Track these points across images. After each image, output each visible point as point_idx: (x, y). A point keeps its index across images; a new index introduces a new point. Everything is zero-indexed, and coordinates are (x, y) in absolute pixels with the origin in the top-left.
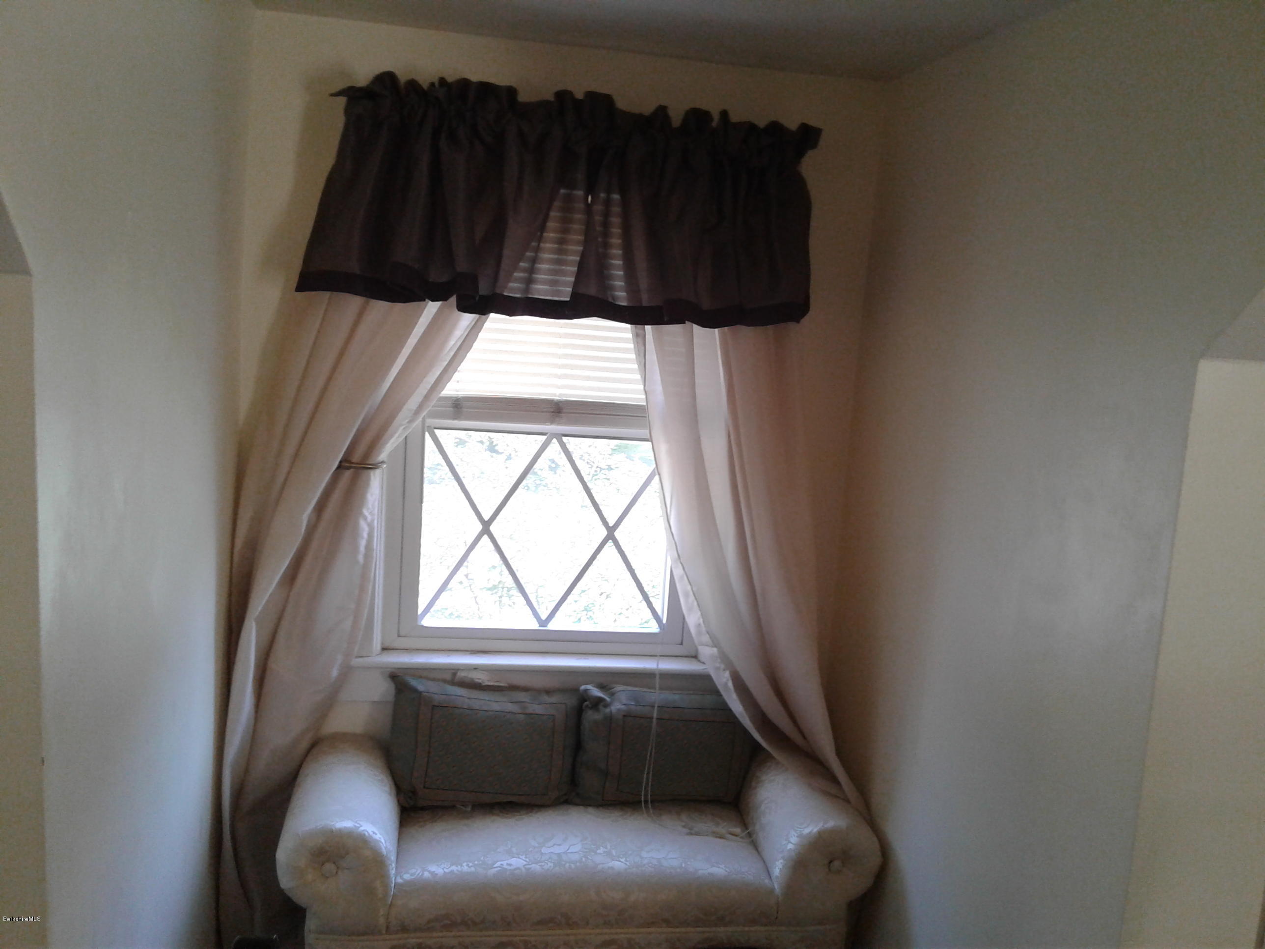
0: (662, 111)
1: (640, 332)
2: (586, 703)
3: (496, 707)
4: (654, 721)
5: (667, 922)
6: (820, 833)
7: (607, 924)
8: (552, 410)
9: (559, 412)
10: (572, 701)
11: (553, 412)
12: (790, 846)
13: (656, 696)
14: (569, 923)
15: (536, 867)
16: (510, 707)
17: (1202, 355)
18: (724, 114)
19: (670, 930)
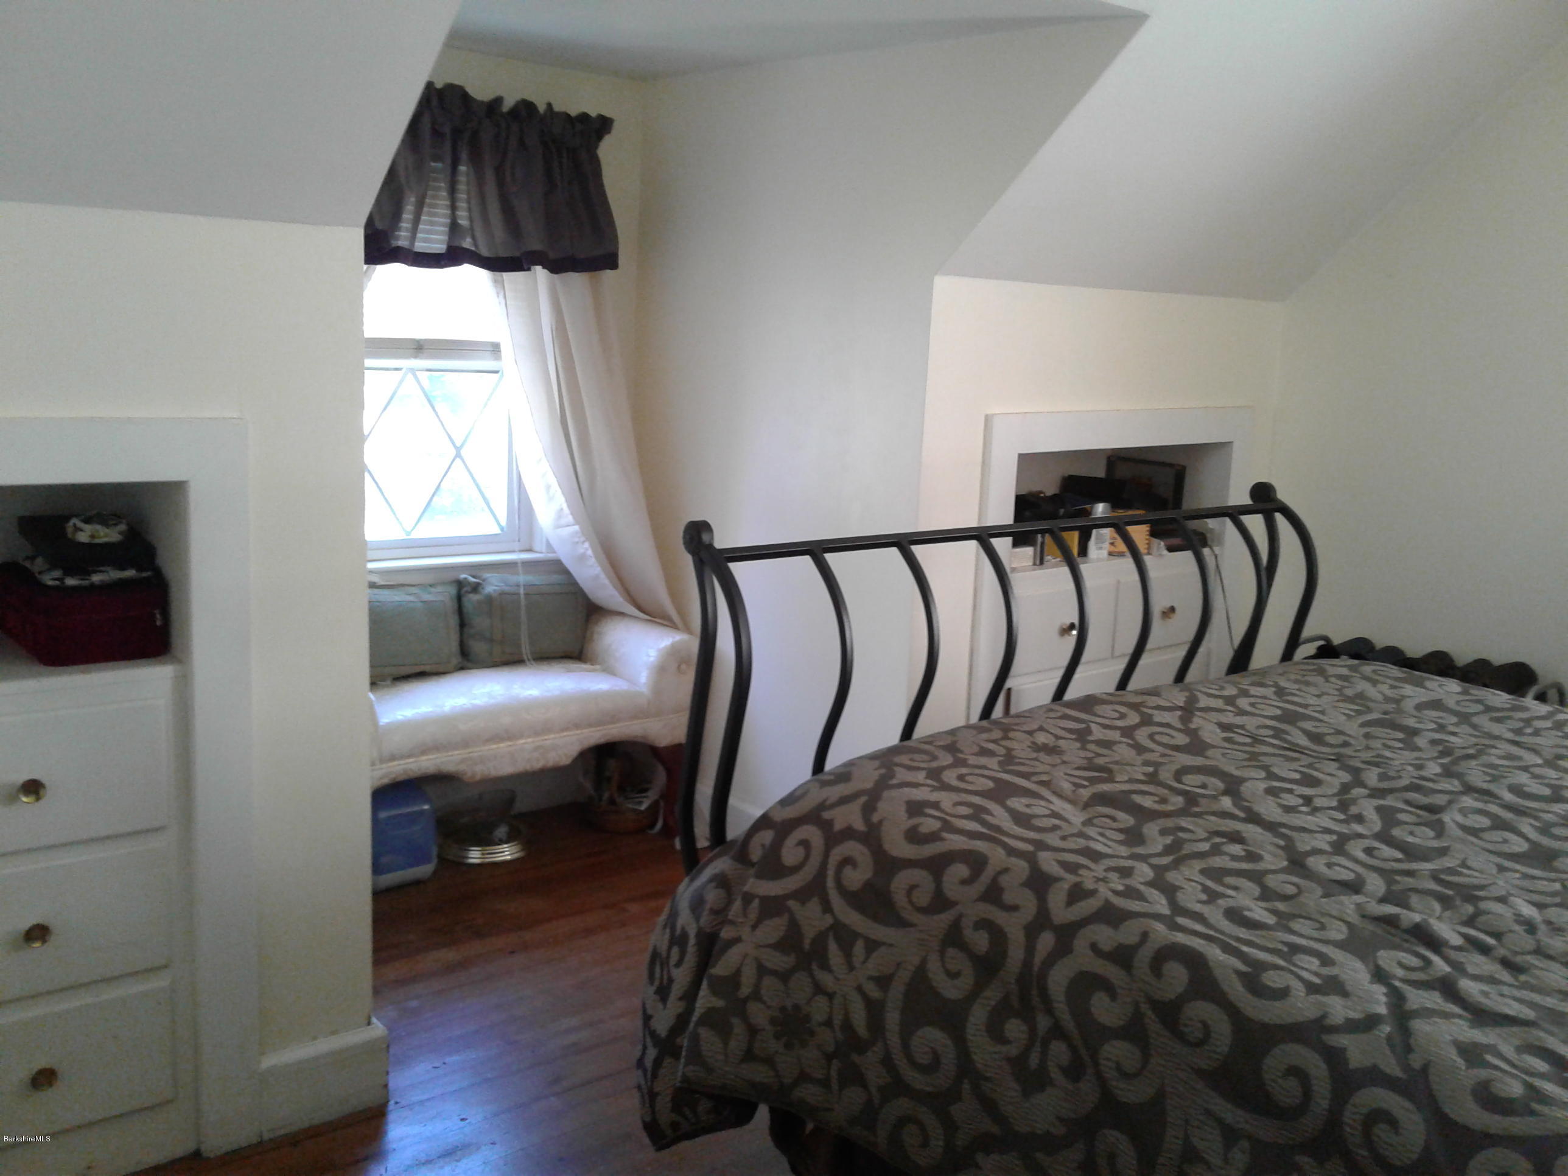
0: (498, 101)
1: (500, 278)
2: (465, 589)
3: (397, 598)
4: (522, 596)
5: (577, 726)
6: (673, 645)
7: (537, 734)
8: (415, 347)
9: (421, 349)
10: (453, 591)
11: (416, 349)
12: (652, 659)
13: (522, 578)
14: (510, 738)
15: (477, 702)
16: (411, 598)
17: (936, 274)
18: (549, 105)
19: (578, 732)
